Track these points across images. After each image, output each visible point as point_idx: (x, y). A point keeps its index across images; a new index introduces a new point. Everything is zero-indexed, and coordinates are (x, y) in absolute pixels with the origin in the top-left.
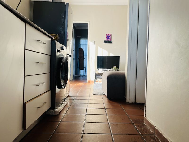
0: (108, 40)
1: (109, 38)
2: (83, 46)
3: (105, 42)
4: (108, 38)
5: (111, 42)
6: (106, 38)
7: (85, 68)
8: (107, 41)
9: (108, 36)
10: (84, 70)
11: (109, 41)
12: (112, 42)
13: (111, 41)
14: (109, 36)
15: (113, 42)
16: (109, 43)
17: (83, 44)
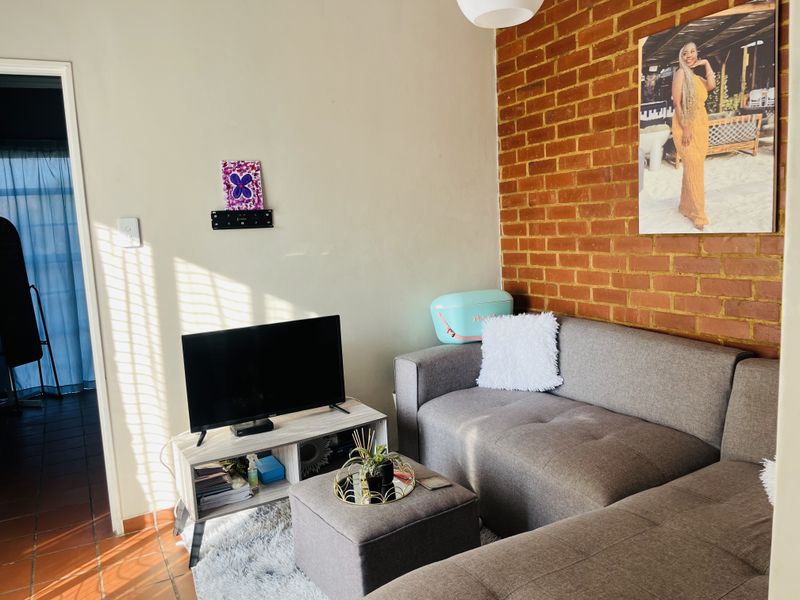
0: (243, 207)
1: (248, 193)
2: (12, 198)
3: (223, 220)
4: (237, 193)
5: (261, 219)
6: (225, 194)
7: (45, 348)
8: (234, 213)
9: (235, 178)
10: (45, 360)
11: (246, 212)
12: (270, 218)
13: (266, 211)
14: (248, 179)
15: (276, 218)
16: (249, 225)
17: (10, 187)
